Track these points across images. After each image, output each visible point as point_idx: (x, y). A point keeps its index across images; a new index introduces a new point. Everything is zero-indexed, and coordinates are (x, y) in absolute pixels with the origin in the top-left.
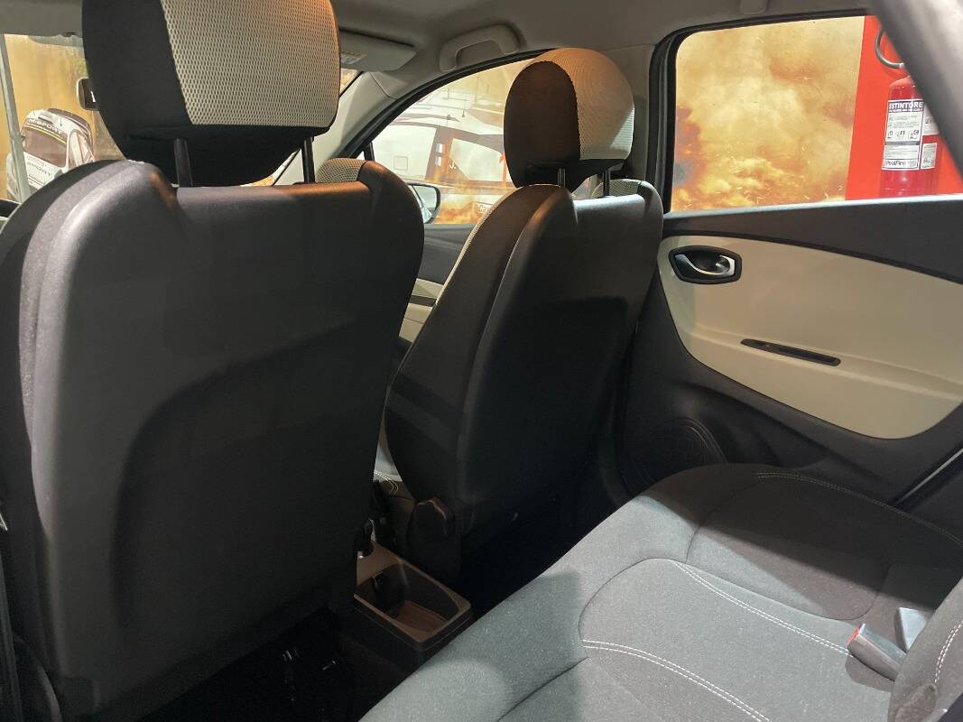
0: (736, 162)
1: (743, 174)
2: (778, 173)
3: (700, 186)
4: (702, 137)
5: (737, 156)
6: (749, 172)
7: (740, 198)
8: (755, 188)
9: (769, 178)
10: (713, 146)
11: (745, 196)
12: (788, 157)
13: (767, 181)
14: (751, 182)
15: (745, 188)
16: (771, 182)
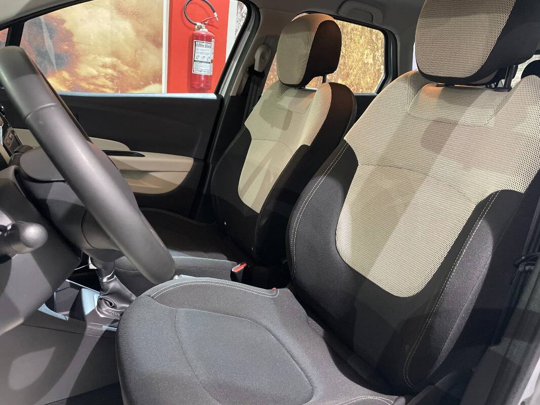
0: (99, 58)
2: (125, 68)
3: (77, 70)
4: (75, 39)
6: (108, 66)
8: (112, 75)
9: (120, 70)
10: (83, 46)
12: (130, 60)
14: (110, 71)
15: (106, 74)
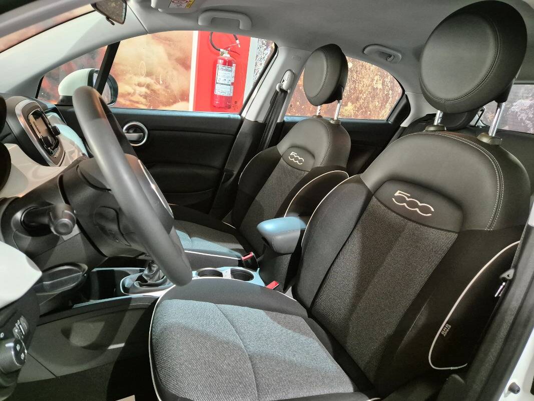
0: (135, 78)
1: (140, 85)
2: (157, 87)
5: (135, 75)
6: (143, 84)
7: (139, 97)
8: (146, 93)
9: (153, 88)
11: (141, 96)
13: (152, 90)
14: (144, 90)
15: (141, 92)
16: (153, 91)
